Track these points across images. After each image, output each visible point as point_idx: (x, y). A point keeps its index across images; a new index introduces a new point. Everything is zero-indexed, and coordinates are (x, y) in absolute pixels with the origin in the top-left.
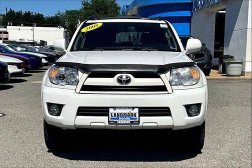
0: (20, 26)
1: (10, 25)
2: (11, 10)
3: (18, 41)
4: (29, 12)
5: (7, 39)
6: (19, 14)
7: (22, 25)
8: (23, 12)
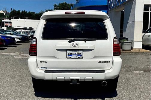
0: (19, 19)
1: (13, 18)
2: (14, 10)
3: (16, 27)
4: (24, 11)
5: (11, 26)
6: (19, 12)
7: (20, 18)
8: (21, 11)
